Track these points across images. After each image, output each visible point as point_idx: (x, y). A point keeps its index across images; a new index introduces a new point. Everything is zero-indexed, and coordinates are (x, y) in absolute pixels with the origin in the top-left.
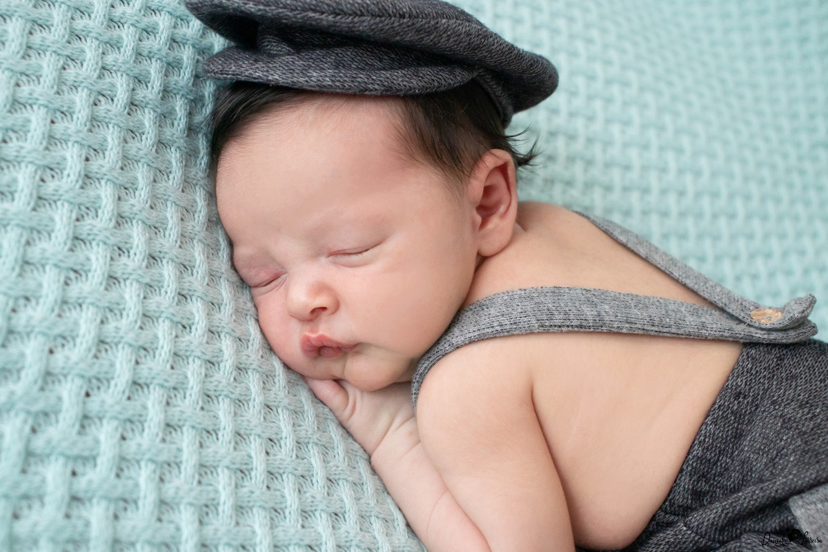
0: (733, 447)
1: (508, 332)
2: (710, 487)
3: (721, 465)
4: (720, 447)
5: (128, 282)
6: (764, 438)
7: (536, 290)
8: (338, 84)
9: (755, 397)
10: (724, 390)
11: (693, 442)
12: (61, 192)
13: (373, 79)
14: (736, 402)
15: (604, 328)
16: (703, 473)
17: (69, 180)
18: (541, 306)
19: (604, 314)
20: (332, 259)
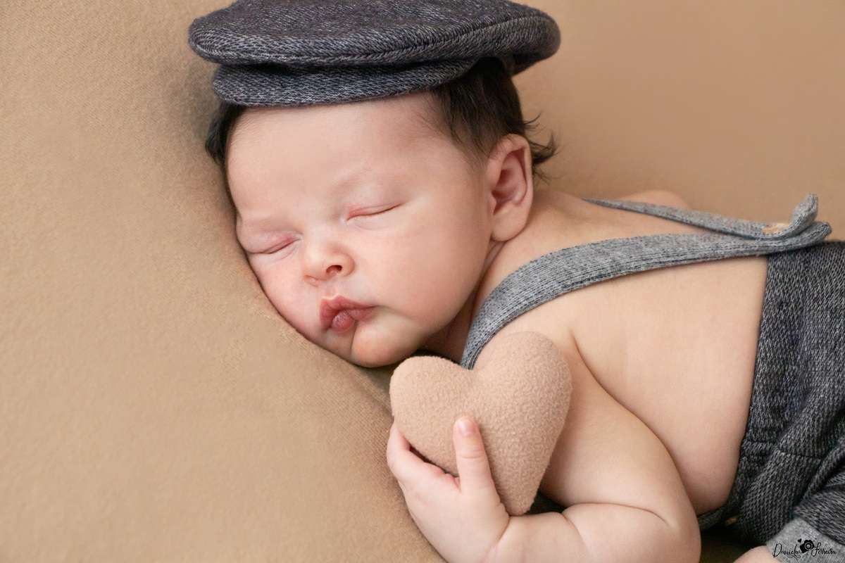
0: (794, 353)
2: (786, 399)
3: (789, 373)
4: (782, 358)
6: (818, 333)
7: (546, 257)
9: (797, 302)
10: (765, 305)
11: (756, 362)
14: (781, 312)
16: (776, 388)
20: (352, 220)
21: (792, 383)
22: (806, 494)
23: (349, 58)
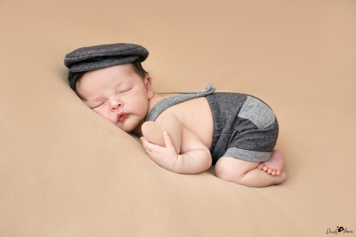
20: (120, 94)
21: (221, 119)
22: (229, 143)
23: (117, 53)
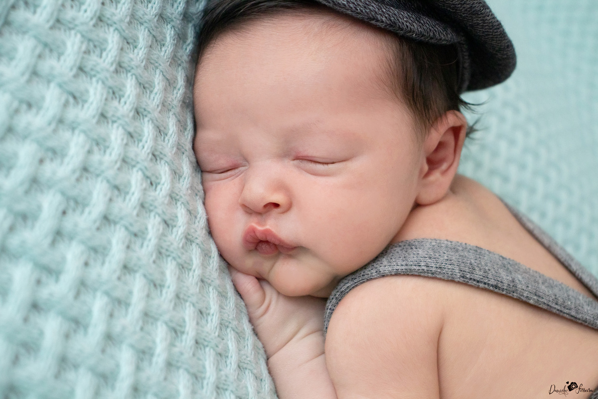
1: (433, 274)
5: (115, 125)
8: (351, 5)
12: (77, 22)
13: (383, 11)
15: (515, 294)
17: (86, 15)
18: (466, 259)
19: (517, 281)
